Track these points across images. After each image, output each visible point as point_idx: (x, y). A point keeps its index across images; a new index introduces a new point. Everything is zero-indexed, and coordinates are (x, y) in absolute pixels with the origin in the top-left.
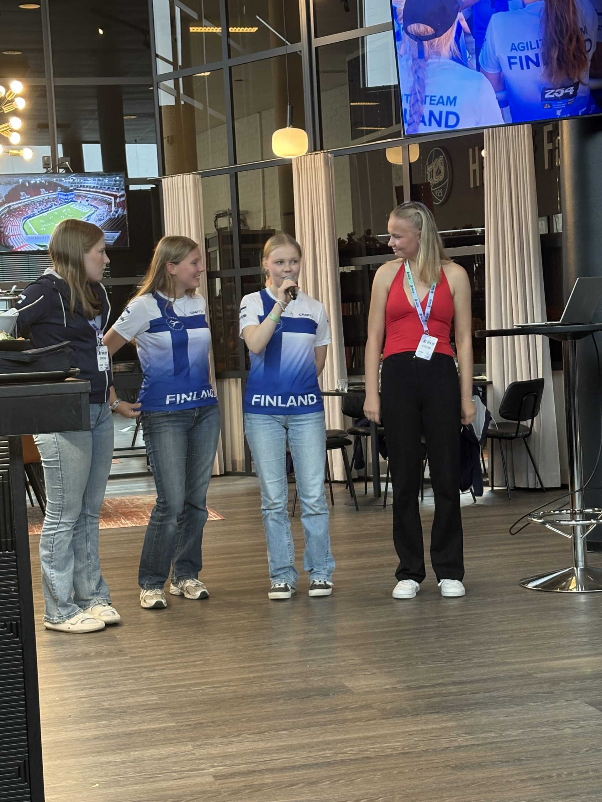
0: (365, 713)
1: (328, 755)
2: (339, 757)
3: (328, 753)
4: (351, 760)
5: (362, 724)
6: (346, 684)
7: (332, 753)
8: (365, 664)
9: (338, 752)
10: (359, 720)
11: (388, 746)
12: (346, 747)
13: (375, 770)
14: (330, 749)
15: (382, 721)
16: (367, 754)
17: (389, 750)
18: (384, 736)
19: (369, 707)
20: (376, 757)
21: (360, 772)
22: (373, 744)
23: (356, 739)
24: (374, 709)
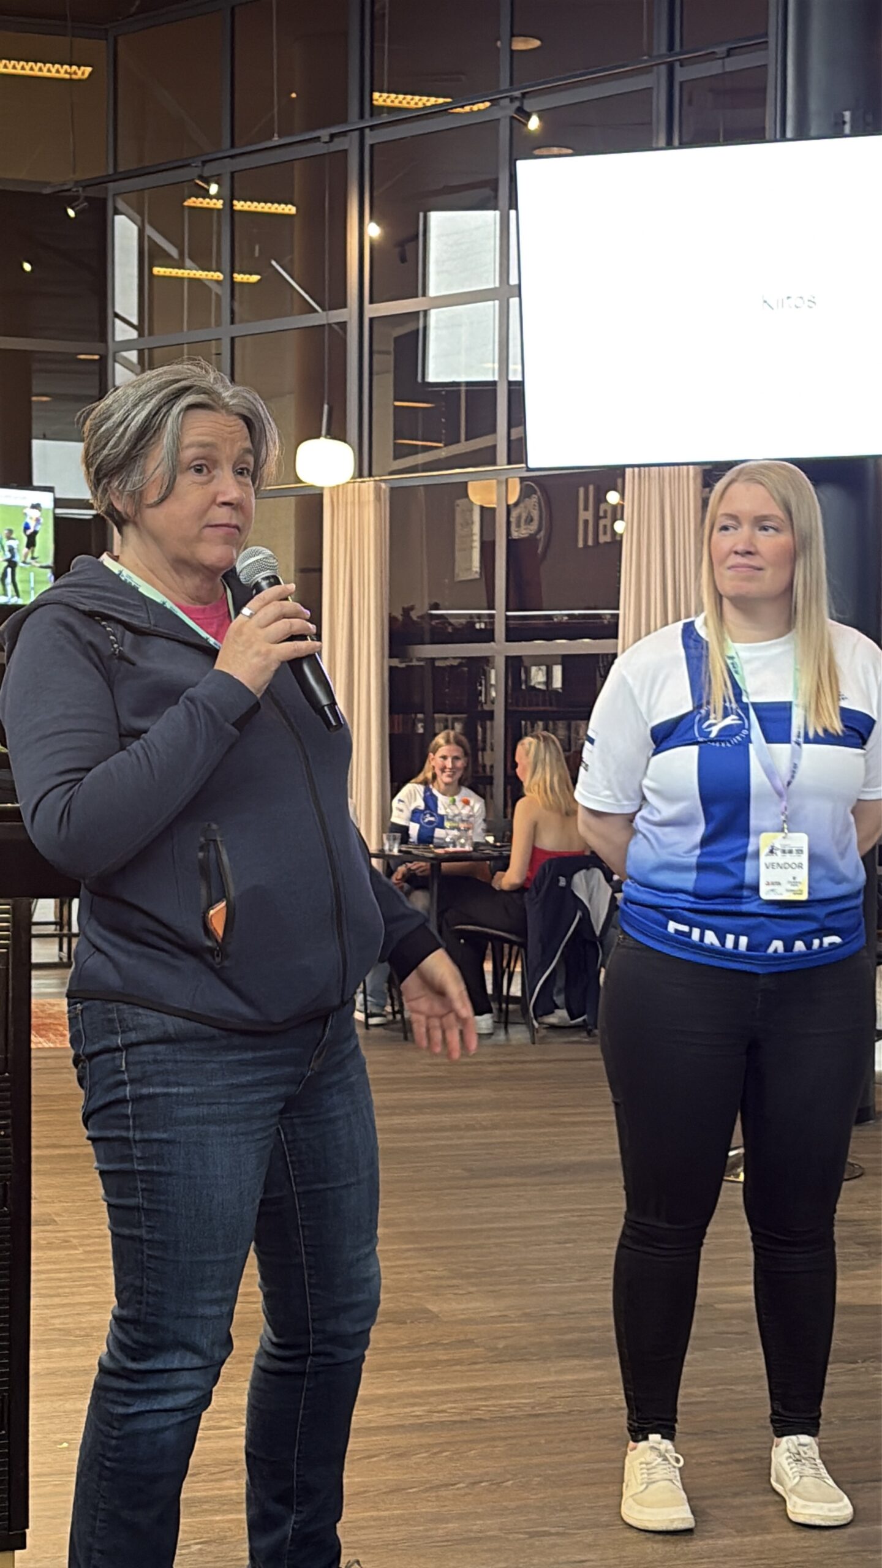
0: (466, 1353)
1: (418, 1413)
2: (435, 1418)
3: (418, 1410)
4: (455, 1422)
5: (465, 1368)
6: (430, 1307)
7: (424, 1410)
8: (454, 1278)
9: (433, 1409)
10: (459, 1362)
11: (509, 1404)
12: (443, 1403)
13: (494, 1439)
14: (421, 1405)
15: (494, 1365)
16: (478, 1414)
17: (512, 1410)
18: (502, 1388)
19: (468, 1343)
20: (492, 1420)
21: (471, 1441)
22: (486, 1399)
23: (457, 1391)
24: (478, 1347)
